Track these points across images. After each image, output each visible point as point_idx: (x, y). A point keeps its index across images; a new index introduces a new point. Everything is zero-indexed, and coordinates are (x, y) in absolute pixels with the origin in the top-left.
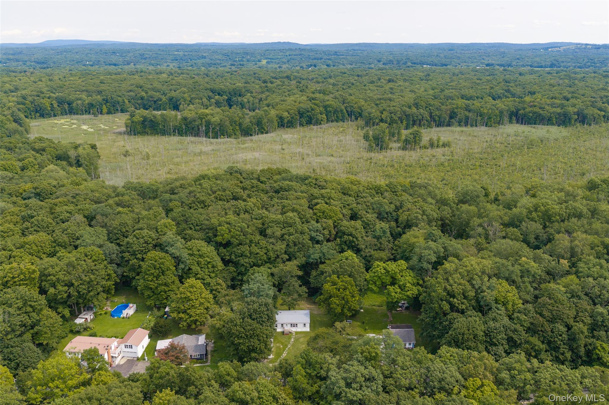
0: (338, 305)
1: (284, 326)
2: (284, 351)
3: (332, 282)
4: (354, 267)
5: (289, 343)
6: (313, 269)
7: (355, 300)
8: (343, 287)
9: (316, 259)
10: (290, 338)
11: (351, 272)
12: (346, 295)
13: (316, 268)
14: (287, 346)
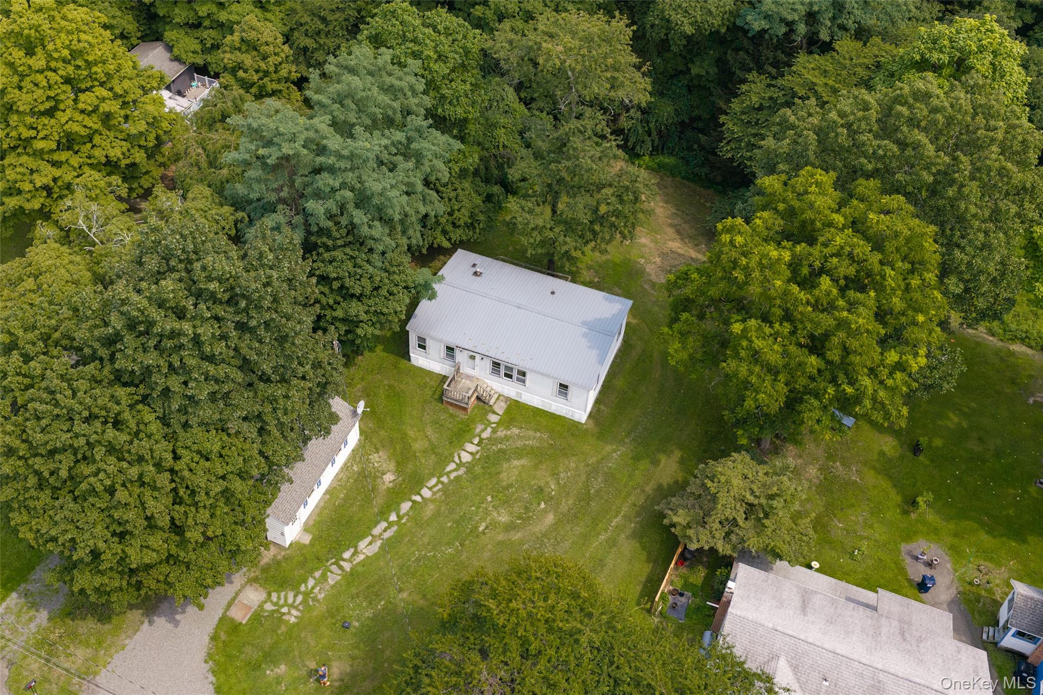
0: (773, 371)
1: (461, 357)
2: (383, 514)
3: (791, 213)
4: (973, 146)
5: (438, 470)
6: (760, 70)
7: (900, 366)
8: (846, 269)
9: (790, 24)
10: (461, 434)
11: (945, 177)
12: (842, 324)
13: (776, 64)
14: (415, 482)
